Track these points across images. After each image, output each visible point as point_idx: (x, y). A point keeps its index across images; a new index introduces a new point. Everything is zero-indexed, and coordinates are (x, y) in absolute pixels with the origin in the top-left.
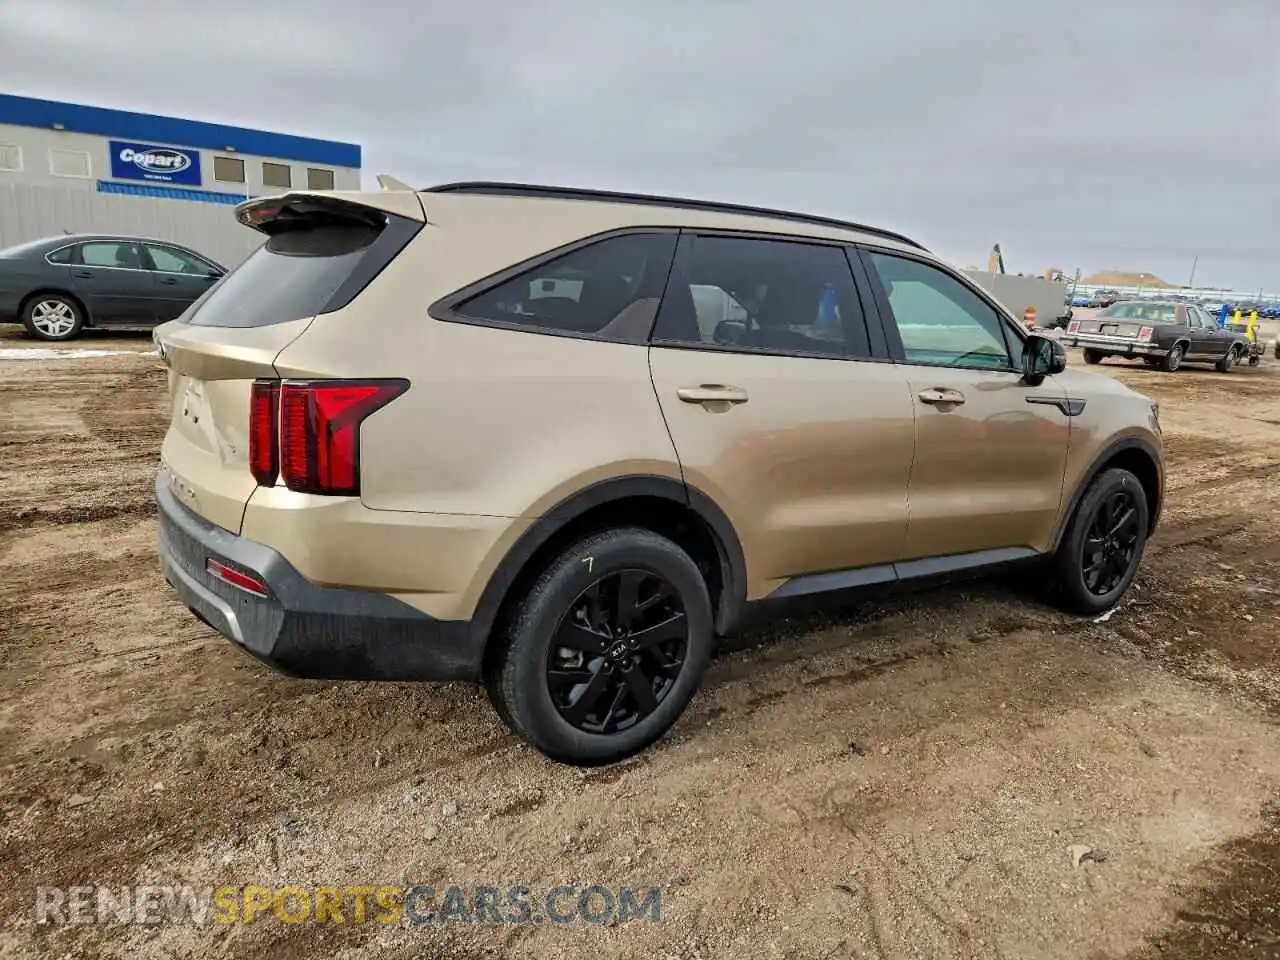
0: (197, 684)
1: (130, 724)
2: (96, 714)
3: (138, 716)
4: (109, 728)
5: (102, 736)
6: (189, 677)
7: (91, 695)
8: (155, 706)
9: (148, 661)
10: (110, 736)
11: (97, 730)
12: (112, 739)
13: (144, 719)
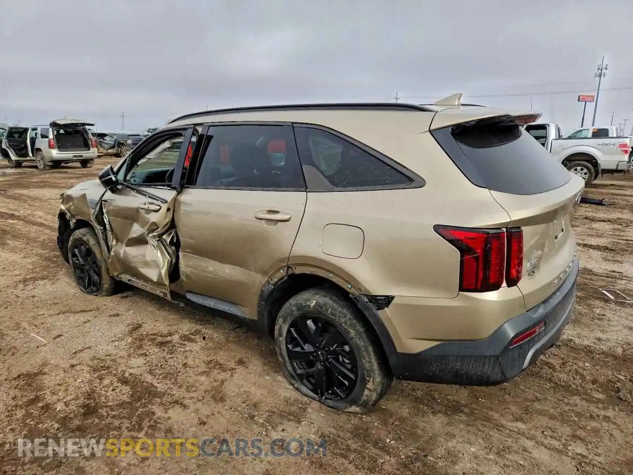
0: (536, 398)
1: (584, 399)
2: (598, 416)
3: (578, 401)
4: (594, 402)
5: (599, 401)
6: (537, 406)
7: (596, 431)
8: (566, 401)
9: (550, 433)
10: (597, 398)
11: (601, 405)
12: (596, 396)
13: (576, 397)
